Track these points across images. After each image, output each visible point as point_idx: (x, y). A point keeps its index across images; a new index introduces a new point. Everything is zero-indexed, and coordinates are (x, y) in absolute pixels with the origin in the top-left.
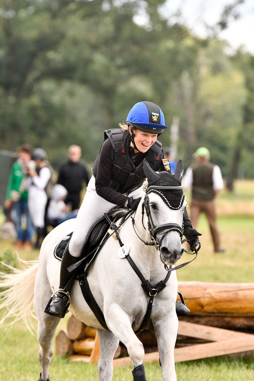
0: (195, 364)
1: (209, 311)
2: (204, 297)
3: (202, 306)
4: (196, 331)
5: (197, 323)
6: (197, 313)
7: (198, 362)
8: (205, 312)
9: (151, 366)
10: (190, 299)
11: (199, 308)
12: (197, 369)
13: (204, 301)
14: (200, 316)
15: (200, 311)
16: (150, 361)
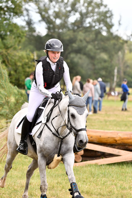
0: (113, 165)
1: (119, 143)
2: (117, 137)
3: (116, 141)
4: (114, 151)
5: (114, 148)
6: (114, 144)
7: (114, 164)
8: (117, 143)
9: (94, 166)
10: (111, 138)
11: (115, 142)
12: (113, 167)
13: (117, 139)
14: (115, 145)
15: (115, 143)
16: (94, 164)
